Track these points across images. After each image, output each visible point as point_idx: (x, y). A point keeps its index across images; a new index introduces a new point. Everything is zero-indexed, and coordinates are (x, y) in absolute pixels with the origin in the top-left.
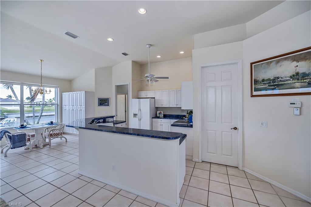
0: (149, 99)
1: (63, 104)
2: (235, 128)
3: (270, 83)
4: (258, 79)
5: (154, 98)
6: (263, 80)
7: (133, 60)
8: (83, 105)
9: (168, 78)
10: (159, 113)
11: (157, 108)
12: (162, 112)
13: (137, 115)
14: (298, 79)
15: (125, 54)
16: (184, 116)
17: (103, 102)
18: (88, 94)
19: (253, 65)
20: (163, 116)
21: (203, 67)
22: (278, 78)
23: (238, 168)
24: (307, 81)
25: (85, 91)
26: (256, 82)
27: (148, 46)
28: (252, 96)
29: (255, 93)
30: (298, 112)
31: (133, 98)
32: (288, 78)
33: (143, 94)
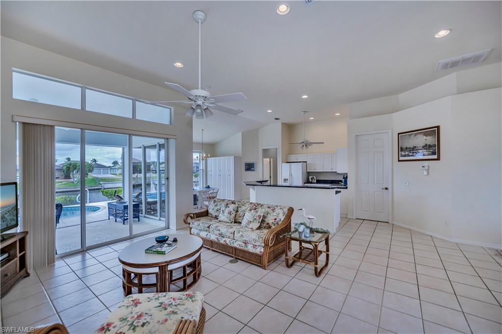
0: (301, 163)
1: (209, 169)
2: (387, 189)
3: (410, 151)
4: (403, 147)
5: (306, 162)
6: (406, 148)
7: (283, 122)
8: (231, 170)
9: (323, 143)
10: (312, 179)
11: (309, 173)
12: (315, 177)
13: (287, 180)
14: (427, 149)
15: (276, 119)
16: (341, 181)
17: (250, 167)
18: (237, 159)
19: (400, 135)
20: (315, 181)
21: (357, 136)
22: (416, 147)
23: (388, 222)
24: (431, 150)
25: (234, 157)
26: (402, 149)
27: (302, 113)
28: (399, 161)
29: (401, 158)
30: (425, 173)
31: (283, 162)
32: (421, 148)
33: (293, 158)
